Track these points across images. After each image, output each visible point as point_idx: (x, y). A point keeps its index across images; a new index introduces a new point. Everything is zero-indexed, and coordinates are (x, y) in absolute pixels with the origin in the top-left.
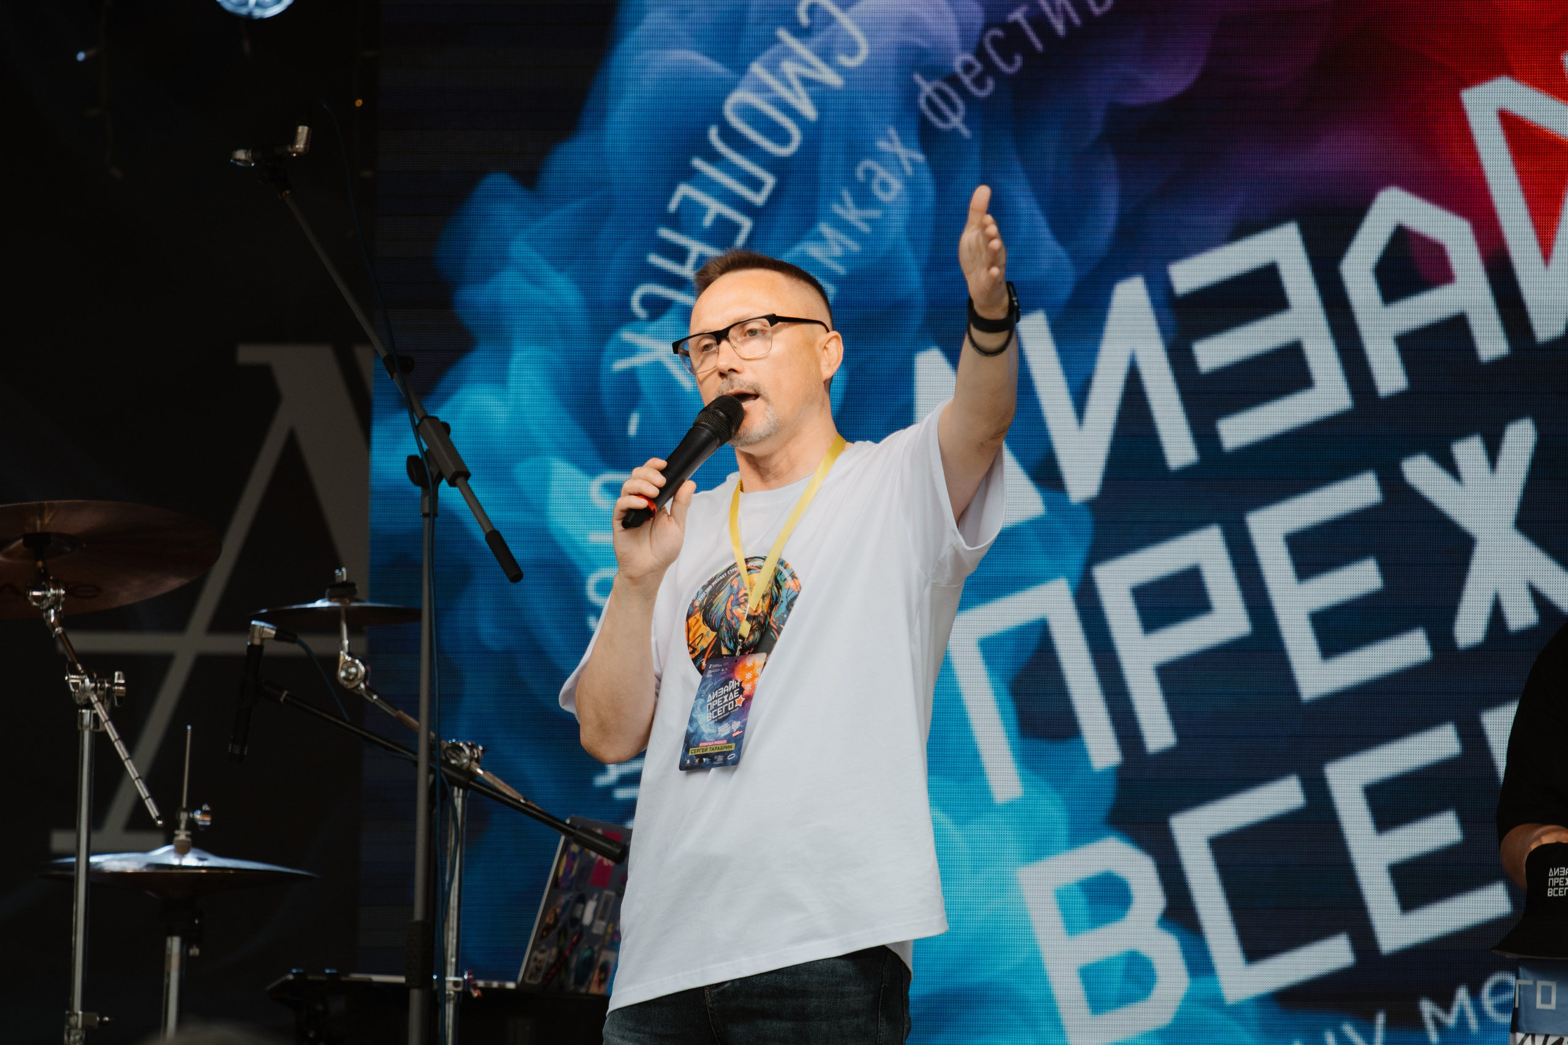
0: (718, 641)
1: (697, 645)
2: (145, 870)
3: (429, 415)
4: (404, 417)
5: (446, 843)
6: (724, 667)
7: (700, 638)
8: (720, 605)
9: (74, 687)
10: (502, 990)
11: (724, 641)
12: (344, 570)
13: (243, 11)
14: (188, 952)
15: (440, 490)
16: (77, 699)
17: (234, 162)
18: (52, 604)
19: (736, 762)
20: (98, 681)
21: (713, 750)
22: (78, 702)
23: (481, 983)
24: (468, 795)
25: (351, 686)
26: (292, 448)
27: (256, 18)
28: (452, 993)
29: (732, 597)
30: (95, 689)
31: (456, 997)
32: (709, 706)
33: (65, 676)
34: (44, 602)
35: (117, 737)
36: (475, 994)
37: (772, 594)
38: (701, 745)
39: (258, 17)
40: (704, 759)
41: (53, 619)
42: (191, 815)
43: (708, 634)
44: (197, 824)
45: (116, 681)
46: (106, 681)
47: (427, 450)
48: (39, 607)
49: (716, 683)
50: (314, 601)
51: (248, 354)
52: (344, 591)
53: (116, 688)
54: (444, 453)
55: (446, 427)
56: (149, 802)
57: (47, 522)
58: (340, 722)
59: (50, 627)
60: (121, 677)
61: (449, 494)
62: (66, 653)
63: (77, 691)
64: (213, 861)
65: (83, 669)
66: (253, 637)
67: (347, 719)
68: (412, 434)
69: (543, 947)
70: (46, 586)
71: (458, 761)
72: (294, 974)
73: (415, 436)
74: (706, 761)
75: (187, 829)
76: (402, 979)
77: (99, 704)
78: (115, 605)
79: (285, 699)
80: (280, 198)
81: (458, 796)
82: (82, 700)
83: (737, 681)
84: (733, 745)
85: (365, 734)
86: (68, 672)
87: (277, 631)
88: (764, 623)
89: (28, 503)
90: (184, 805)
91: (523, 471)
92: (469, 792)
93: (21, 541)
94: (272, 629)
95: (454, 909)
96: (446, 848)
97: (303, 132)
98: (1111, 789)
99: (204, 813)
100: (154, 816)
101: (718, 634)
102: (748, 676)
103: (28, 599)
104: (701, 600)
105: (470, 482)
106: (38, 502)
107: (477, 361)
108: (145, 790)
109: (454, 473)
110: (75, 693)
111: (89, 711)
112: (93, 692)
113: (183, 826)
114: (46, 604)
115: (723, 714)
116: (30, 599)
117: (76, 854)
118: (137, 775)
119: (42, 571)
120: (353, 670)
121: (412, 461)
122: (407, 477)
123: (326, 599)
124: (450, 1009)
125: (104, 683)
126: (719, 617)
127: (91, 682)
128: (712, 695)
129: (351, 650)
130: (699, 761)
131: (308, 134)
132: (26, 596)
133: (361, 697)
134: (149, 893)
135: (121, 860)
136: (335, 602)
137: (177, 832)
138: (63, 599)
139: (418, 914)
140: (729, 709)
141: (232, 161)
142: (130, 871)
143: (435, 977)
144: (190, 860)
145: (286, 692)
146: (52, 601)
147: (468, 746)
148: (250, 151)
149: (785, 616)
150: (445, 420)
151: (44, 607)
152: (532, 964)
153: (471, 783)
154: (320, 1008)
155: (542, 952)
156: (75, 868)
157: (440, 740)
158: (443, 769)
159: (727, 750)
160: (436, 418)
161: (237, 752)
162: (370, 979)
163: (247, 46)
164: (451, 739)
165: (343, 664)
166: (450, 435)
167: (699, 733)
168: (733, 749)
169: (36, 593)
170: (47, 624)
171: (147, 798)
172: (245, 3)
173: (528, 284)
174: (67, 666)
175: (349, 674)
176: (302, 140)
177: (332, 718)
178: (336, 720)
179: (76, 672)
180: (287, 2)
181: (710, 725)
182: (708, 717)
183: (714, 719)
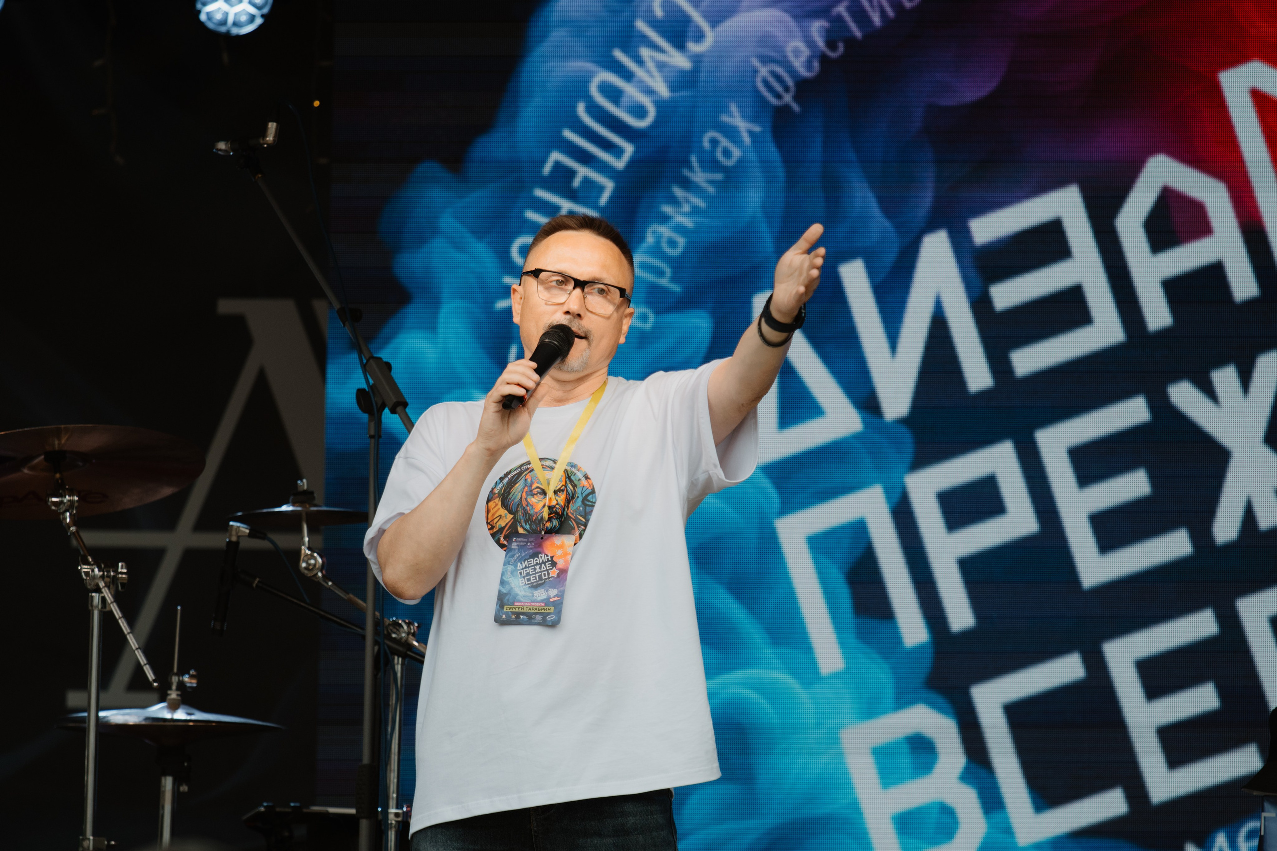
0: (515, 523)
1: (496, 523)
2: (144, 723)
3: (375, 356)
4: (354, 357)
5: (388, 700)
6: (530, 542)
7: (498, 518)
8: (516, 493)
9: (85, 575)
11: (520, 523)
12: (305, 481)
13: (223, 29)
14: (178, 789)
15: (383, 416)
16: (88, 584)
17: (217, 151)
18: (68, 508)
19: (556, 622)
20: (105, 570)
21: (530, 609)
22: (89, 587)
24: (406, 663)
25: (310, 574)
26: (262, 383)
27: (233, 35)
28: (393, 822)
29: (526, 488)
30: (103, 577)
31: (397, 826)
32: (521, 573)
33: (78, 566)
34: (61, 506)
35: (121, 615)
37: (567, 490)
38: (516, 604)
39: (235, 34)
40: (521, 617)
41: (68, 520)
42: (181, 678)
43: (506, 516)
44: (186, 686)
45: (120, 570)
47: (373, 384)
48: (57, 510)
49: (524, 554)
50: (280, 506)
51: (226, 306)
52: (305, 497)
53: (120, 576)
54: (387, 387)
55: (388, 366)
56: (147, 669)
57: (63, 442)
58: (302, 604)
59: (66, 527)
60: (124, 567)
62: (79, 548)
63: (88, 578)
64: (199, 716)
65: (92, 561)
66: (231, 535)
67: (308, 601)
68: (360, 371)
70: (63, 494)
71: (398, 635)
72: (265, 807)
73: (363, 372)
74: (523, 618)
75: (178, 689)
76: (353, 811)
77: (106, 589)
78: (119, 509)
79: (257, 585)
80: (253, 180)
81: (398, 664)
82: (92, 586)
83: (547, 556)
84: (552, 608)
85: (322, 613)
86: (81, 563)
87: (250, 530)
88: (563, 513)
89: (49, 427)
90: (175, 670)
92: (407, 660)
93: (42, 457)
94: (246, 528)
95: (395, 754)
96: (388, 705)
97: (272, 127)
98: (928, 660)
99: (192, 677)
100: (150, 679)
101: (515, 516)
102: (559, 553)
103: (48, 504)
104: (499, 488)
105: (407, 410)
106: (55, 426)
107: (412, 312)
108: (143, 658)
109: (395, 403)
110: (86, 580)
111: (97, 595)
112: (101, 579)
113: (174, 687)
114: (63, 508)
115: (537, 581)
116: (49, 504)
117: (87, 709)
118: (137, 646)
119: (60, 481)
120: (312, 562)
121: (360, 393)
122: (356, 405)
123: (290, 504)
124: (392, 835)
125: (110, 571)
126: (516, 503)
127: (99, 571)
128: (521, 564)
129: (311, 546)
130: (516, 617)
131: (276, 129)
132: (46, 502)
133: (319, 583)
134: (147, 741)
135: (124, 715)
136: (297, 506)
137: (169, 692)
138: (76, 504)
139: (366, 760)
140: (543, 578)
141: (214, 150)
142: (131, 723)
143: (380, 809)
144: (180, 715)
145: (258, 579)
146: (67, 505)
147: (405, 623)
148: (229, 143)
150: (387, 360)
151: (61, 511)
153: (409, 653)
154: (286, 834)
156: (87, 721)
157: (383, 618)
158: (386, 641)
159: (546, 612)
160: (380, 359)
161: (218, 628)
162: (327, 811)
163: (225, 58)
164: (392, 618)
165: (304, 557)
166: (392, 372)
167: (513, 593)
168: (552, 611)
169: (54, 499)
170: (64, 524)
171: (145, 665)
172: (224, 22)
173: (454, 249)
174: (80, 558)
175: (309, 564)
176: (271, 133)
177: (295, 601)
178: (298, 602)
179: (87, 563)
180: (259, 21)
181: (524, 589)
182: (520, 582)
183: (528, 584)
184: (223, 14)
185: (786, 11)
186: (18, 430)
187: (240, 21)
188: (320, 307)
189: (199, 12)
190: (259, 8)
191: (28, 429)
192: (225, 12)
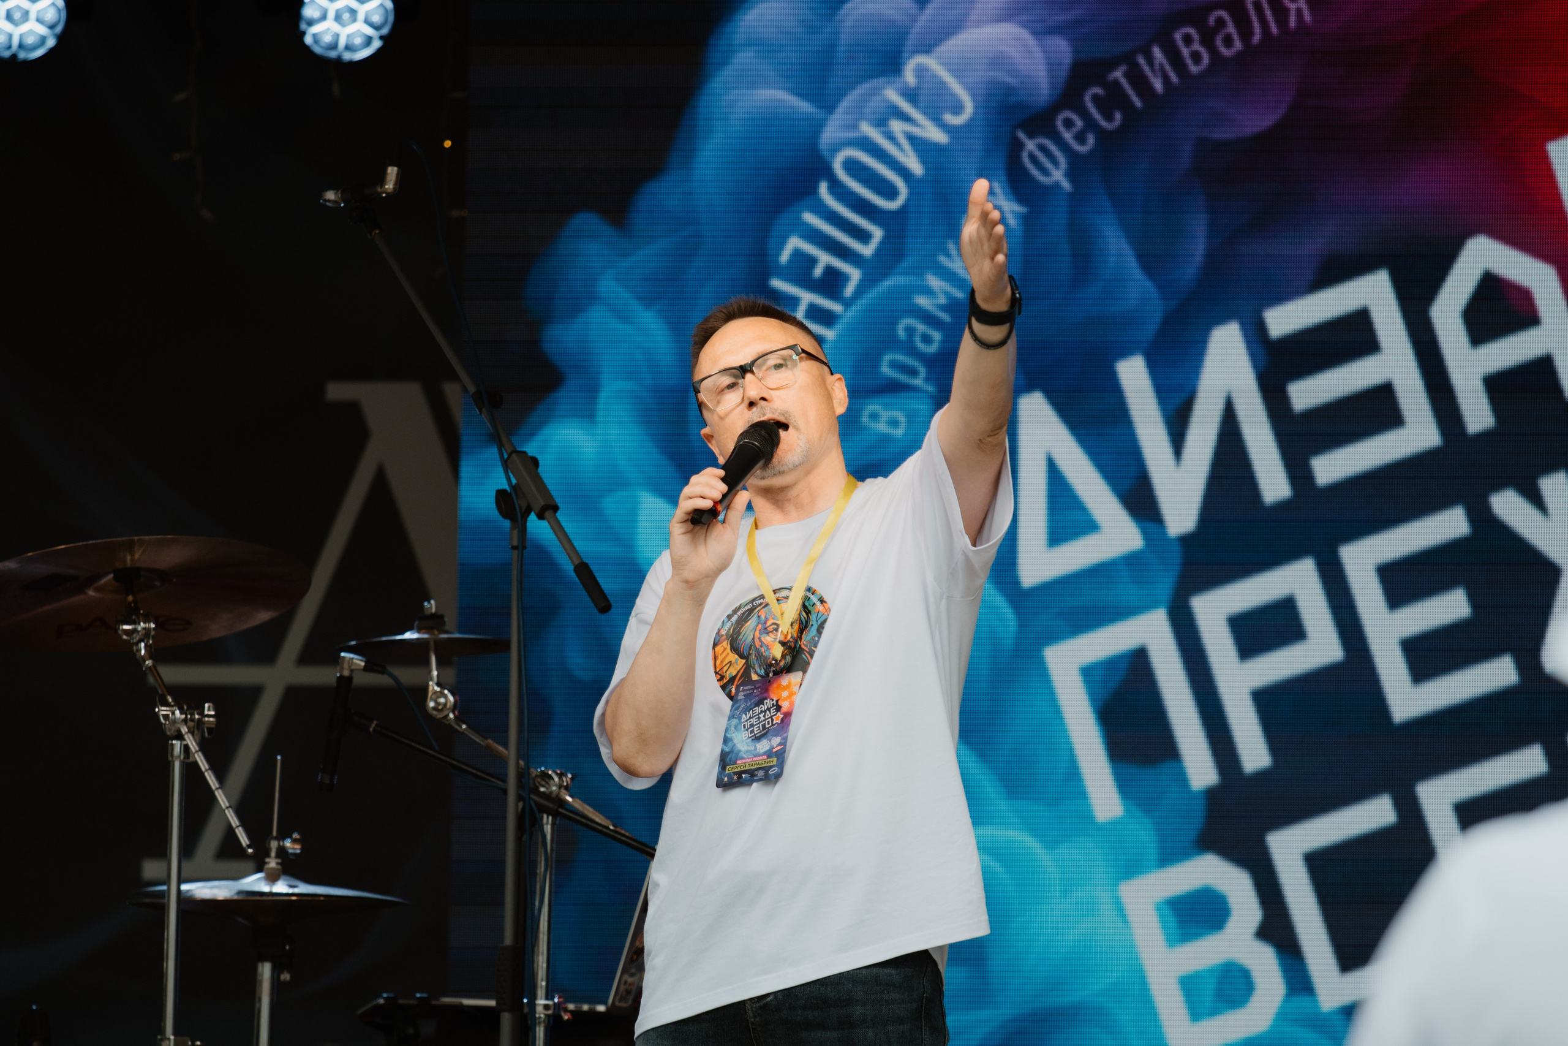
0: (747, 669)
1: (726, 672)
2: (236, 897)
3: (518, 449)
4: (492, 453)
5: (536, 868)
6: (757, 688)
7: (728, 665)
8: (747, 633)
9: (164, 719)
10: (592, 1013)
11: (754, 668)
12: (432, 602)
13: (333, 54)
14: (279, 977)
15: (529, 524)
16: (167, 730)
17: (324, 202)
18: (143, 637)
19: (778, 776)
20: (188, 713)
21: (752, 765)
22: (168, 733)
23: (571, 1007)
24: (557, 822)
25: (440, 716)
26: (380, 484)
27: (346, 61)
28: (542, 1016)
29: (760, 626)
30: (185, 721)
31: (547, 1020)
32: (744, 726)
33: (155, 708)
34: (134, 635)
35: (207, 767)
36: (566, 1017)
37: (800, 619)
38: (738, 762)
39: (348, 60)
40: (743, 776)
41: (143, 652)
42: (281, 843)
43: (736, 662)
44: (288, 852)
45: (206, 712)
46: (196, 712)
47: (516, 484)
48: (130, 640)
49: (749, 703)
50: (403, 633)
51: (337, 391)
52: (433, 622)
53: (206, 719)
54: (533, 488)
55: (535, 462)
56: (239, 831)
57: (137, 557)
58: (429, 751)
59: (141, 661)
60: (211, 708)
61: (538, 527)
62: (157, 685)
63: (167, 722)
64: (304, 888)
65: (173, 701)
66: (342, 669)
67: (437, 748)
68: (501, 469)
69: (633, 970)
70: (137, 620)
71: (547, 788)
72: (384, 998)
73: (504, 470)
74: (745, 777)
75: (277, 856)
76: (492, 1003)
77: (190, 735)
78: (205, 638)
79: (374, 730)
80: (369, 237)
81: (547, 823)
82: (172, 731)
83: (773, 700)
84: (775, 760)
85: (455, 763)
86: (158, 704)
87: (366, 662)
88: (795, 647)
89: (119, 539)
90: (275, 833)
91: (611, 505)
92: (558, 819)
93: (111, 576)
94: (361, 660)
95: (544, 934)
96: (536, 873)
97: (392, 173)
99: (294, 841)
100: (244, 844)
101: (747, 661)
102: (785, 694)
103: (118, 633)
104: (727, 629)
105: (559, 516)
106: (128, 538)
107: (564, 397)
108: (235, 819)
109: (543, 507)
110: (165, 724)
111: (179, 742)
112: (183, 723)
113: (273, 854)
114: (136, 637)
115: (761, 732)
116: (120, 632)
117: (167, 881)
118: (227, 804)
119: (133, 605)
120: (442, 700)
121: (501, 495)
122: (496, 512)
123: (415, 630)
124: (540, 1032)
125: (194, 714)
126: (748, 645)
127: (181, 713)
129: (440, 681)
130: (738, 778)
131: (398, 174)
132: (116, 630)
133: (450, 726)
134: (240, 920)
135: (212, 888)
136: (424, 633)
137: (267, 860)
138: (153, 633)
139: (508, 940)
140: (767, 726)
141: (321, 201)
142: (220, 898)
143: (525, 1001)
144: (281, 887)
145: (375, 722)
146: (142, 634)
147: (557, 773)
148: (339, 192)
149: (816, 639)
150: (534, 455)
151: (135, 641)
152: (622, 987)
153: (560, 810)
154: (411, 1031)
155: (632, 975)
156: (167, 896)
157: (529, 768)
158: (533, 796)
159: (768, 765)
160: (525, 453)
161: (327, 781)
162: (461, 1003)
163: (336, 89)
164: (540, 768)
165: (432, 694)
166: (539, 470)
167: (735, 750)
168: (775, 763)
169: (126, 627)
170: (138, 657)
171: (237, 827)
172: (334, 46)
173: (616, 319)
174: (157, 698)
175: (438, 704)
176: (391, 180)
177: (421, 748)
178: (424, 749)
179: (166, 704)
180: (377, 44)
181: (747, 743)
182: (744, 736)
183: (751, 737)
184: (333, 36)
185: (1024, 26)
186: (81, 544)
187: (353, 44)
188: (451, 391)
189: (304, 33)
190: (377, 28)
191: (94, 542)
192: (335, 33)
